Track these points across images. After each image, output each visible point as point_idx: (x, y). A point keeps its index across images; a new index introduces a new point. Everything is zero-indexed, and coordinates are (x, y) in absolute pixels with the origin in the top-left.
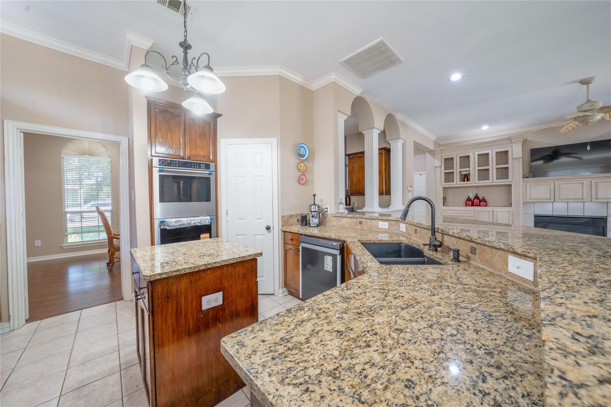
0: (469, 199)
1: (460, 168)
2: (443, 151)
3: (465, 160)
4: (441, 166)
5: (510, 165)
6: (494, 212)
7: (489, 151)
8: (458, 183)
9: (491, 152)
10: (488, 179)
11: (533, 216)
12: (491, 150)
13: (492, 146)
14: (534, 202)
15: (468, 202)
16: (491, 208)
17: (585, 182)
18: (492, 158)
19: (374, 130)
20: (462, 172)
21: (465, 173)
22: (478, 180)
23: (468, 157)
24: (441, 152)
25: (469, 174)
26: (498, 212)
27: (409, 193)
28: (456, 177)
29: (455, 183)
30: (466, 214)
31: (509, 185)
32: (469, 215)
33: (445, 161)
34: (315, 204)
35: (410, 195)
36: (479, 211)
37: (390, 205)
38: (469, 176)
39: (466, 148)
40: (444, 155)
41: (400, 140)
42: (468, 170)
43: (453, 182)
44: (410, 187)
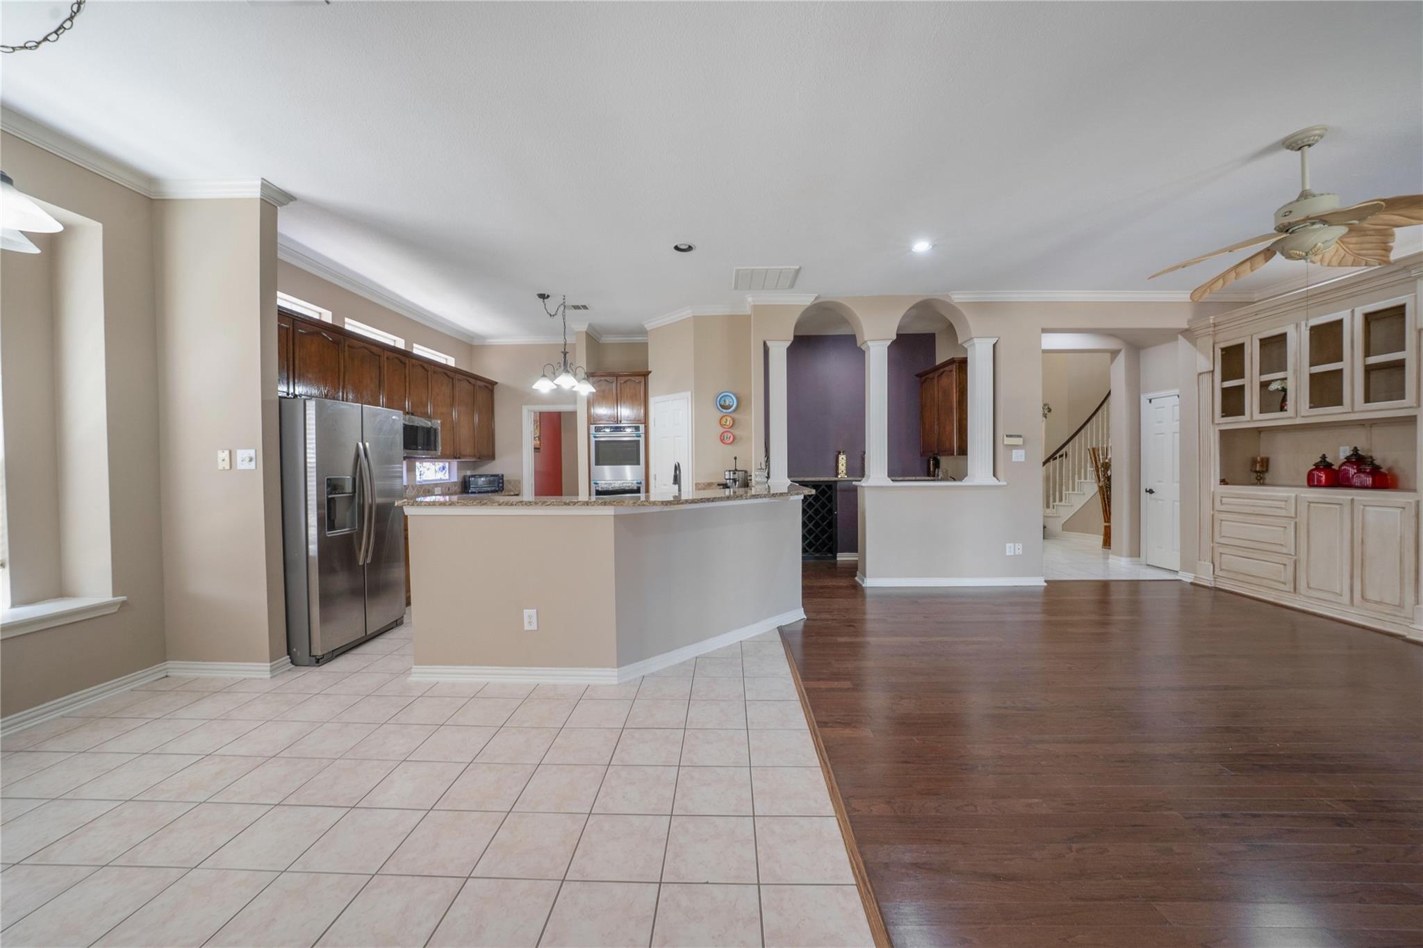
0: (1324, 466)
1: (1262, 374)
2: (1217, 328)
3: (1274, 346)
4: (1213, 372)
5: (1408, 354)
7: (1344, 315)
8: (1254, 418)
9: (1349, 317)
10: (1339, 401)
12: (1349, 311)
13: (1353, 296)
15: (1316, 473)
18: (1353, 334)
19: (870, 344)
20: (1264, 385)
21: (1273, 387)
22: (1310, 407)
23: (1283, 337)
24: (1212, 329)
25: (1284, 390)
26: (1367, 508)
27: (1014, 451)
28: (1252, 399)
29: (1249, 419)
30: (1274, 510)
31: (1412, 420)
32: (1283, 513)
33: (1222, 355)
34: (736, 470)
35: (1018, 456)
36: (1310, 502)
37: (967, 475)
38: (1286, 394)
39: (1276, 312)
40: (1220, 337)
41: (976, 340)
42: (1283, 377)
43: (1242, 413)
44: (1011, 436)
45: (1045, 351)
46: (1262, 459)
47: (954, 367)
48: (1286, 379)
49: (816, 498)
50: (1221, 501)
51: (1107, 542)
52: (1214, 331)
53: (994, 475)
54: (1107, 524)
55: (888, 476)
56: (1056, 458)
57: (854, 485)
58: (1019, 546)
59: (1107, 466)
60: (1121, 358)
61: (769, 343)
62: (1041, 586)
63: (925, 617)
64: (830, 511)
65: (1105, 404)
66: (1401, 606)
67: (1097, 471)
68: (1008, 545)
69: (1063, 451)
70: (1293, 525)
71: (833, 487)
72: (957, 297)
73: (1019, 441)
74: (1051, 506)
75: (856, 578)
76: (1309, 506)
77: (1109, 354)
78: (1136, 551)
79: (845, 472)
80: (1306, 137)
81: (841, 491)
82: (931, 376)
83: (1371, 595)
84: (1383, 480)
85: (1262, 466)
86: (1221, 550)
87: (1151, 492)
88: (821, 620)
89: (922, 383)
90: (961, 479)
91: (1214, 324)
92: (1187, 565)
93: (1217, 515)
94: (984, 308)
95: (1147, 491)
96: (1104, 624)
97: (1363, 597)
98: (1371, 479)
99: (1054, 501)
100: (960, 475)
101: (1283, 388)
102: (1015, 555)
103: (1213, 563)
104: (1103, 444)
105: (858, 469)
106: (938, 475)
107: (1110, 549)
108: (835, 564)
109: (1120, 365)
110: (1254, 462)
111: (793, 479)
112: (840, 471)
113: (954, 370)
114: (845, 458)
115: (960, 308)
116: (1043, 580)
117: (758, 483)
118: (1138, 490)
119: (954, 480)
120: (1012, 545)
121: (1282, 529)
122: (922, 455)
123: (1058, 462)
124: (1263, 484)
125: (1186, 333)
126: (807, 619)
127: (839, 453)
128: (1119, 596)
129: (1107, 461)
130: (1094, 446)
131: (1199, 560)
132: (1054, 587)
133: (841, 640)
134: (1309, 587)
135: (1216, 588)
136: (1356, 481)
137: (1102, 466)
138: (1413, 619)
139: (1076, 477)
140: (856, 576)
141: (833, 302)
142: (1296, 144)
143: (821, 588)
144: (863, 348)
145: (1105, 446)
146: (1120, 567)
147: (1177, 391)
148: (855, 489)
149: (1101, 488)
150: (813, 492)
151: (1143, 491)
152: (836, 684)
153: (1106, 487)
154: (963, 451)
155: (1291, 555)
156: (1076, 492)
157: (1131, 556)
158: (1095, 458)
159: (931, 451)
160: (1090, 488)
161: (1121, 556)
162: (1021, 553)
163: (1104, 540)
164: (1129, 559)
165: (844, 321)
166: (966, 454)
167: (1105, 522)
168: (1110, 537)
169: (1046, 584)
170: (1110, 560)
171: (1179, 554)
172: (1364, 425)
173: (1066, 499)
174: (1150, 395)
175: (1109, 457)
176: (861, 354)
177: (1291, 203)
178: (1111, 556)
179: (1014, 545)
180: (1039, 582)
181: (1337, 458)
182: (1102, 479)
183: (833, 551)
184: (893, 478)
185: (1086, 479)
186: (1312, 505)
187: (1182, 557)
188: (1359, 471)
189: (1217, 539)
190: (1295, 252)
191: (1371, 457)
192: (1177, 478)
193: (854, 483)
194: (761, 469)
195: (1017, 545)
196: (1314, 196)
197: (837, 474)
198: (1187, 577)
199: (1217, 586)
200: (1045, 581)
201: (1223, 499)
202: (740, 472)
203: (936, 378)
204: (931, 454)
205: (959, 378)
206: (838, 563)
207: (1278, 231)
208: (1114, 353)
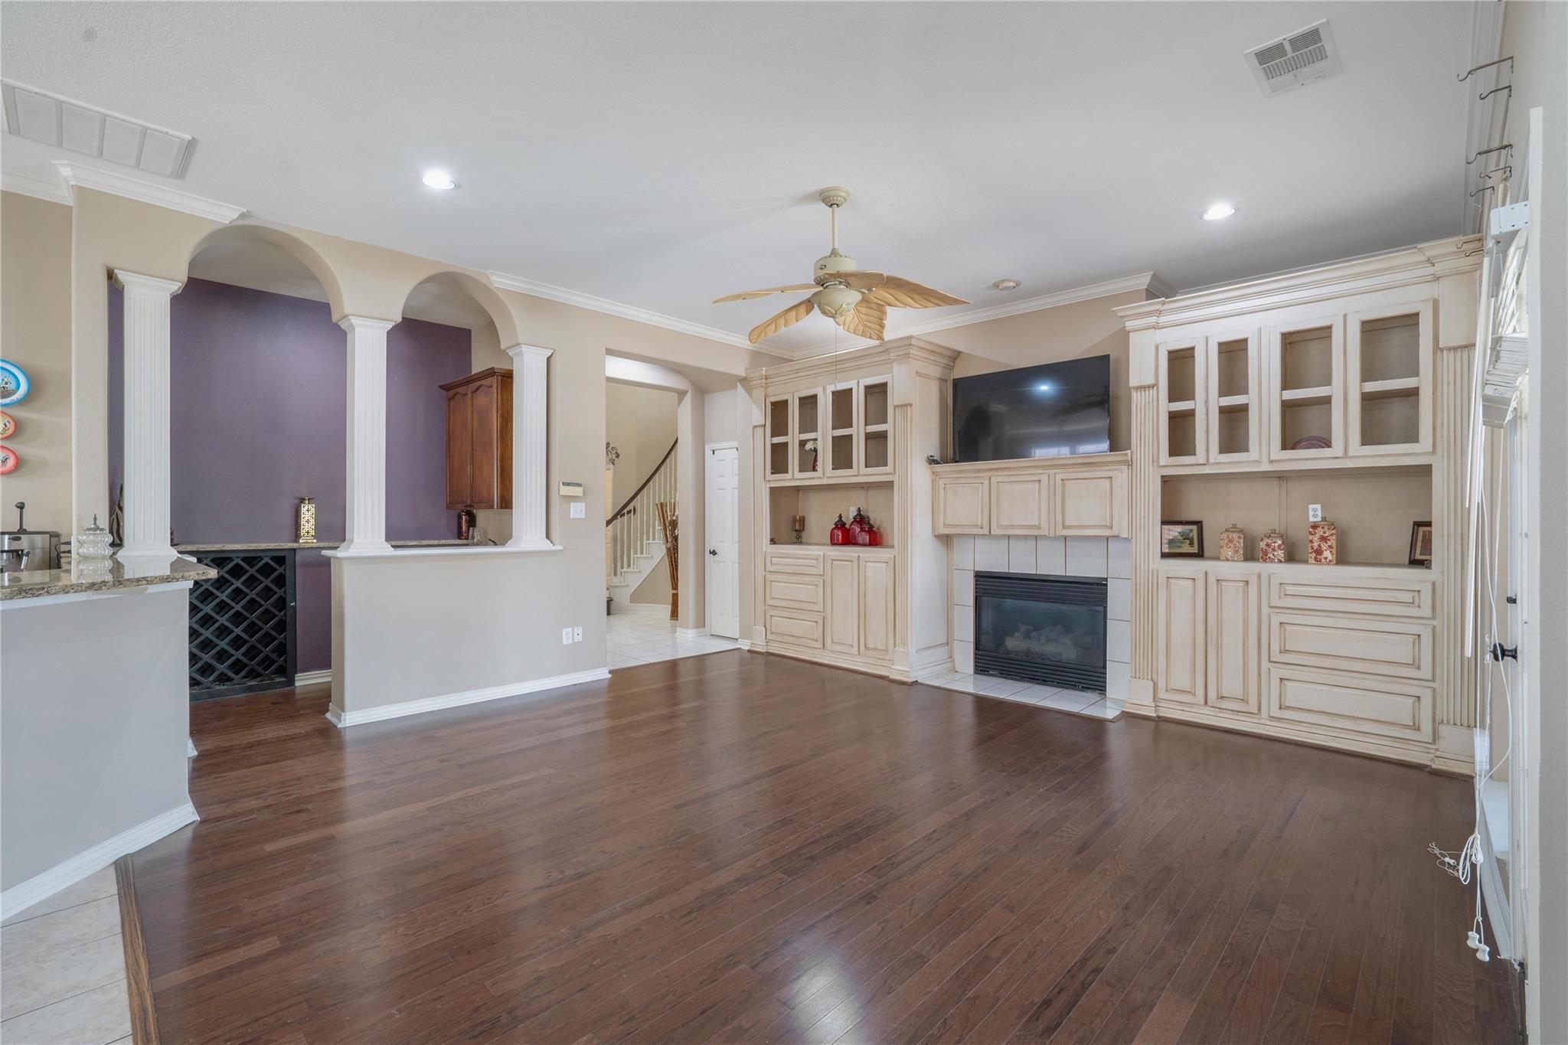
0: (840, 525)
1: (800, 432)
2: (767, 381)
3: (809, 403)
4: (765, 426)
5: (889, 426)
6: (861, 559)
7: (853, 384)
8: (795, 477)
9: (856, 387)
10: (850, 464)
11: (972, 574)
12: (856, 381)
13: (858, 368)
14: (974, 536)
15: (836, 531)
16: (856, 552)
17: (1044, 479)
18: (858, 403)
19: (354, 320)
20: (802, 443)
21: (809, 446)
22: (833, 469)
23: (815, 397)
24: (764, 381)
25: (815, 450)
26: (868, 564)
27: (572, 504)
28: (794, 457)
29: (791, 477)
30: (809, 568)
31: (889, 485)
32: (814, 571)
33: (772, 410)
34: (22, 531)
35: (577, 510)
36: (833, 560)
37: (511, 537)
38: (816, 455)
39: (810, 373)
40: (771, 390)
41: (524, 348)
42: (814, 437)
43: (787, 472)
44: (568, 484)
45: (609, 380)
46: (800, 518)
47: (493, 381)
48: (816, 440)
49: (220, 583)
50: (771, 561)
51: (674, 614)
52: (766, 384)
53: (548, 536)
54: (675, 592)
55: (387, 540)
56: (623, 515)
57: (325, 556)
58: (579, 630)
59: (674, 524)
60: (688, 399)
61: (121, 275)
62: (606, 679)
63: (441, 761)
64: (282, 603)
65: (673, 453)
66: (886, 650)
67: (665, 530)
68: (565, 631)
69: (630, 507)
70: (822, 583)
71: (288, 562)
72: (500, 281)
73: (577, 491)
74: (619, 573)
75: (328, 715)
76: (832, 563)
77: (676, 394)
78: (701, 623)
79: (312, 533)
80: (835, 196)
81: (305, 565)
82: (461, 390)
83: (871, 645)
84: (875, 539)
85: (800, 524)
86: (772, 613)
87: (714, 553)
88: (234, 816)
89: (450, 400)
90: (503, 543)
91: (766, 376)
92: (745, 632)
93: (767, 576)
94: (536, 304)
95: (711, 553)
96: (672, 717)
97: (865, 647)
98: (868, 537)
99: (622, 567)
100: (501, 537)
101: (815, 448)
102: (574, 643)
103: (765, 627)
104: (670, 499)
105: (334, 529)
106: (473, 538)
107: (677, 620)
108: (293, 693)
109: (687, 406)
110: (795, 520)
111: (182, 548)
112: (303, 532)
113: (495, 386)
114: (313, 510)
115: (503, 297)
116: (608, 671)
117: (85, 558)
118: (705, 553)
119: (495, 544)
120: (570, 629)
121: (814, 587)
122: (448, 508)
123: (626, 520)
124: (801, 543)
125: (743, 380)
126: (201, 822)
127: (302, 501)
128: (686, 677)
129: (674, 518)
130: (662, 501)
131: (755, 625)
132: (622, 677)
133: (270, 847)
134: (833, 642)
135: (768, 652)
136: (860, 540)
137: (670, 525)
138: (893, 661)
139: (645, 536)
140: (327, 710)
141: (281, 233)
142: (829, 200)
143: (250, 746)
144: (343, 325)
145: (673, 501)
146: (687, 642)
147: (735, 444)
148: (326, 563)
149: (668, 549)
150: (213, 573)
151: (707, 552)
152: (242, 954)
153: (674, 549)
154: (506, 503)
155: (820, 612)
156: (644, 555)
157: (697, 627)
158: (663, 515)
159: (462, 502)
160: (658, 551)
161: (687, 628)
162: (581, 640)
163: (672, 610)
164: (695, 631)
165: (309, 276)
166: (511, 508)
167: (673, 589)
168: (677, 607)
169: (610, 676)
170: (677, 633)
171: (738, 619)
172: (863, 487)
173: (634, 564)
174: (714, 446)
175: (676, 514)
176: (340, 336)
177: (825, 257)
178: (679, 629)
179: (573, 630)
180: (602, 674)
181: (848, 518)
182: (670, 540)
183: (287, 673)
184: (394, 543)
185: (654, 539)
186: (834, 562)
187: (740, 622)
188: (862, 530)
189: (769, 602)
190: (829, 308)
191: (868, 517)
192: (736, 538)
193: (324, 552)
194: (97, 528)
195: (576, 629)
196: (841, 256)
197: (297, 536)
198: (745, 645)
199: (769, 651)
200: (610, 672)
201: (773, 559)
202: (38, 538)
203: (469, 395)
204: (461, 506)
205: (502, 400)
206: (297, 691)
207: (816, 283)
208: (682, 394)
